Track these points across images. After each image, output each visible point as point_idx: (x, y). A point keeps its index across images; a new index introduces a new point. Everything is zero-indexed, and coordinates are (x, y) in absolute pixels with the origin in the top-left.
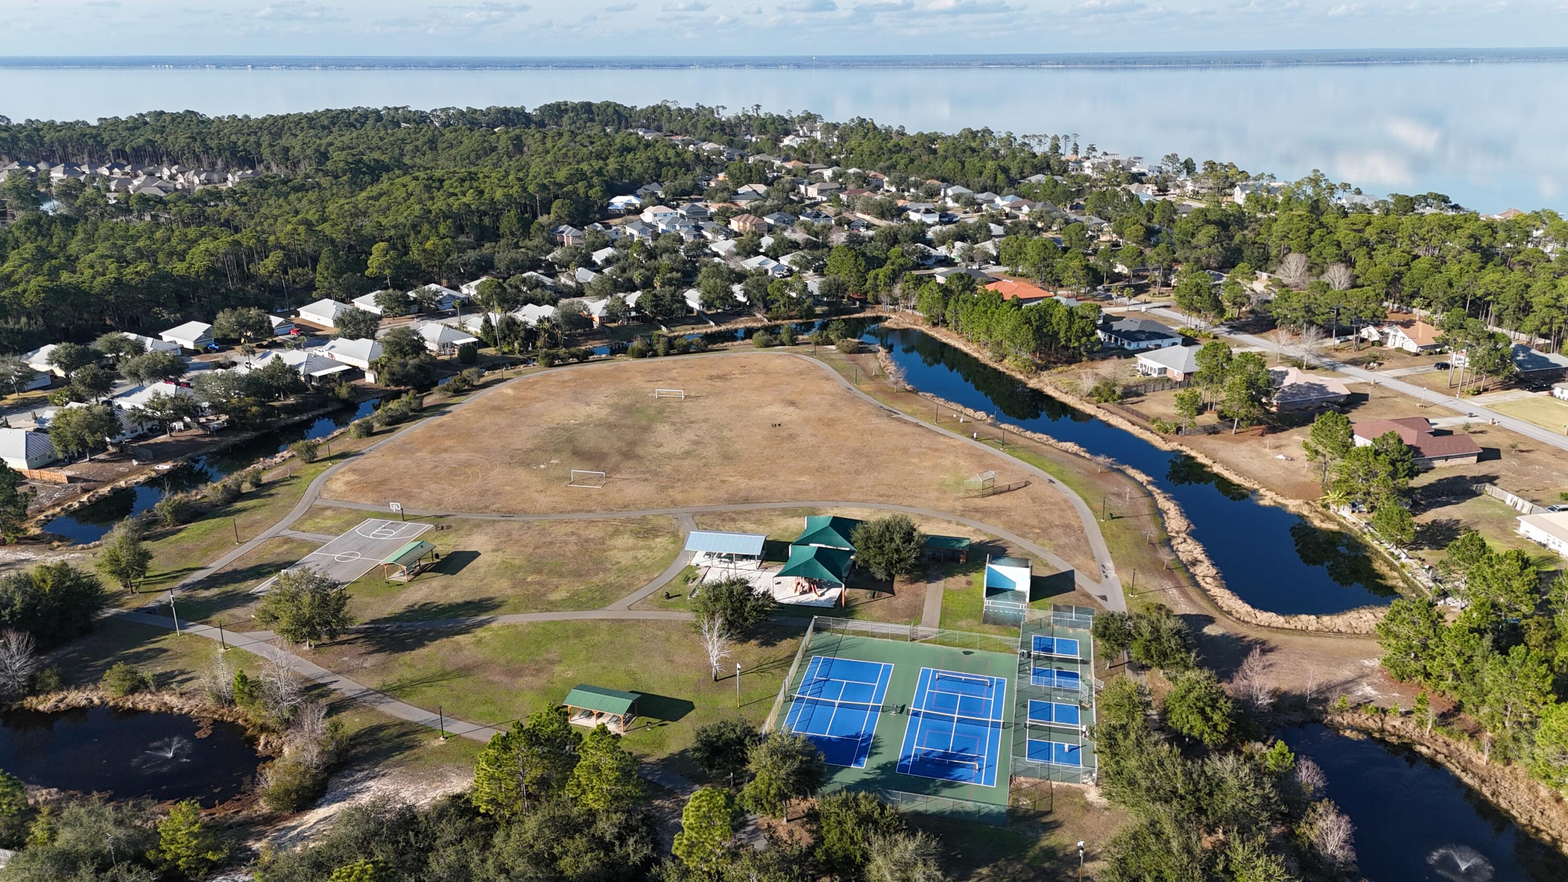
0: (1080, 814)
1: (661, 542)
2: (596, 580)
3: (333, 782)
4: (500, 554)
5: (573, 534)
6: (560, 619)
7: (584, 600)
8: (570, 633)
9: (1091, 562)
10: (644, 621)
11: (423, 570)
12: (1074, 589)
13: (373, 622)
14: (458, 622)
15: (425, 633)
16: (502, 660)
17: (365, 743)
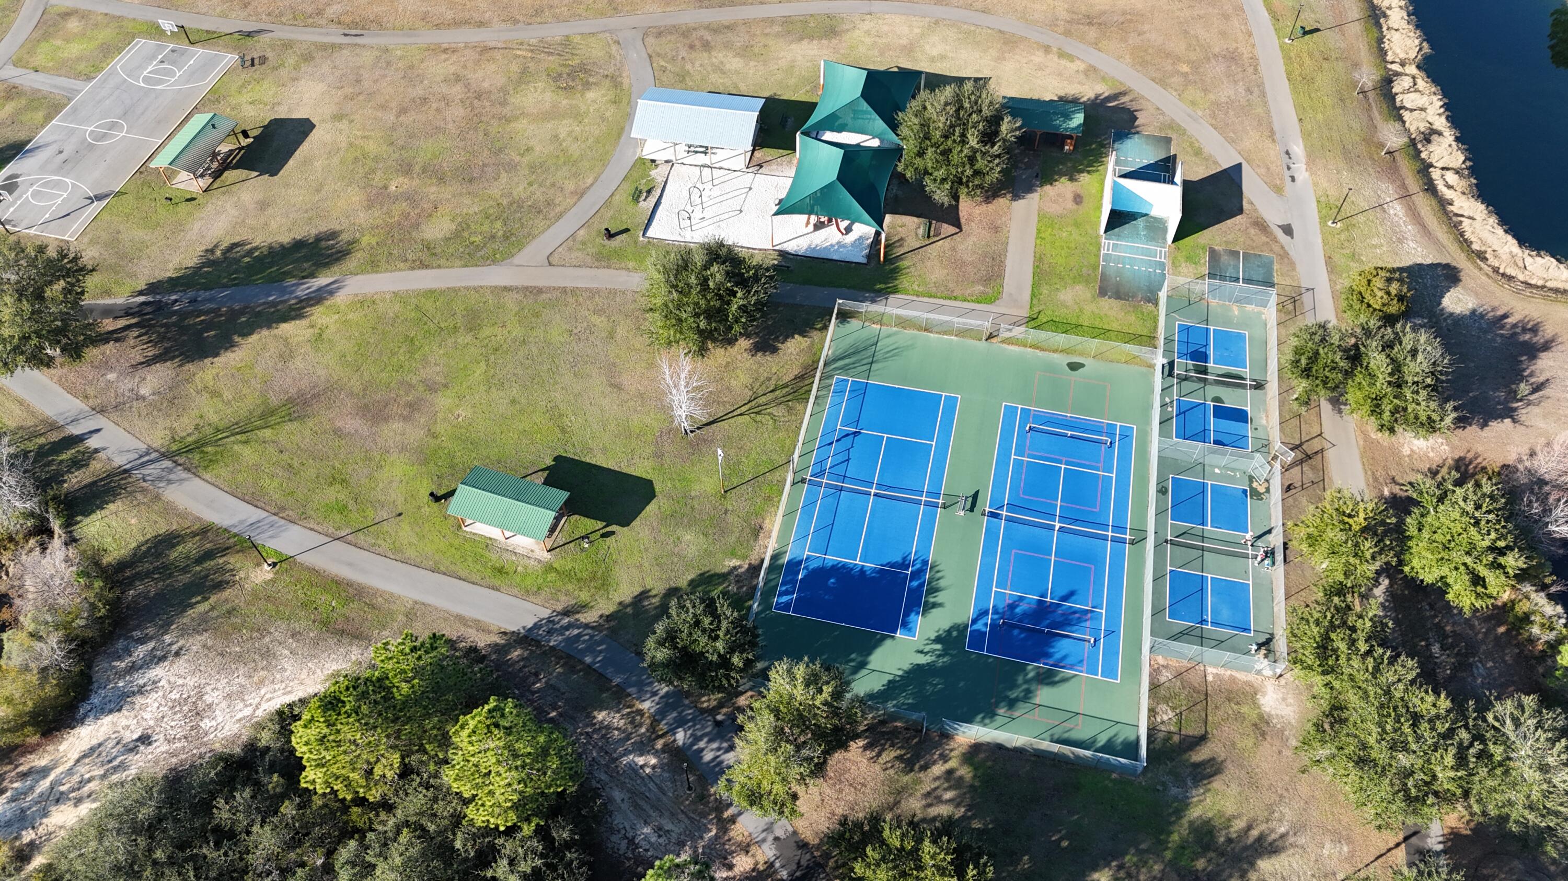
0: (1249, 742)
1: (596, 97)
2: (495, 191)
3: (101, 668)
4: (344, 125)
5: (458, 78)
6: (442, 285)
7: (477, 239)
8: (459, 320)
9: (1268, 143)
10: (574, 291)
11: (226, 165)
12: (1240, 211)
13: (153, 288)
14: (283, 291)
15: (234, 315)
16: (355, 384)
17: (148, 574)
